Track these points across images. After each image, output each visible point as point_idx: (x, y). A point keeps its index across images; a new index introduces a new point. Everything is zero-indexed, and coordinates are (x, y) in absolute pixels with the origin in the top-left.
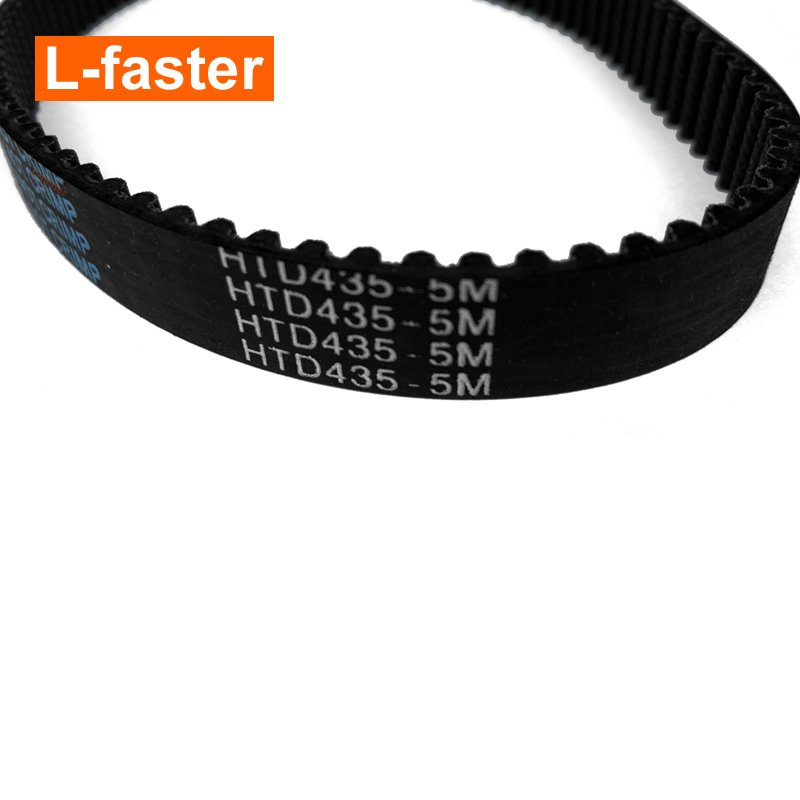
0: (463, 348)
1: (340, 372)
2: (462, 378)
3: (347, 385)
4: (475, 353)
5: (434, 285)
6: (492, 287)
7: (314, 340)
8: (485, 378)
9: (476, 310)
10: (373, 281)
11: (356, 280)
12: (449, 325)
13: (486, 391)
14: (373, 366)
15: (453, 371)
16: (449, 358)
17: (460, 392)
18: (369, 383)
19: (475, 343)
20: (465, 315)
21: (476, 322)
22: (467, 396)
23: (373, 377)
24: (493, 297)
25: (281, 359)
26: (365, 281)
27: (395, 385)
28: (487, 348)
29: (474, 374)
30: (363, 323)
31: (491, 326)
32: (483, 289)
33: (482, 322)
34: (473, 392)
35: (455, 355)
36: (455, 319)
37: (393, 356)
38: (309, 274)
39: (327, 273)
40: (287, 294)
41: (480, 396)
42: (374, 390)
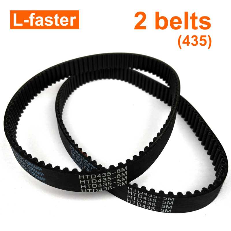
0: (167, 206)
1: (145, 206)
2: (166, 210)
3: (146, 208)
4: (169, 207)
5: (164, 198)
6: (174, 199)
7: (141, 201)
8: (170, 210)
9: (170, 202)
10: (154, 196)
11: (151, 195)
12: (165, 203)
13: (170, 212)
14: (151, 206)
15: (165, 209)
16: (165, 207)
17: (165, 212)
18: (150, 208)
19: (169, 206)
20: (168, 202)
21: (170, 203)
22: (167, 212)
23: (151, 208)
24: (173, 200)
25: (134, 203)
26: (153, 196)
27: (154, 209)
28: (171, 206)
29: (168, 210)
30: (151, 200)
31: (172, 204)
32: (172, 199)
33: (171, 203)
34: (168, 212)
35: (166, 207)
36: (167, 202)
37: (155, 205)
38: (143, 193)
39: (147, 194)
40: (138, 195)
41: (169, 212)
42: (150, 209)
